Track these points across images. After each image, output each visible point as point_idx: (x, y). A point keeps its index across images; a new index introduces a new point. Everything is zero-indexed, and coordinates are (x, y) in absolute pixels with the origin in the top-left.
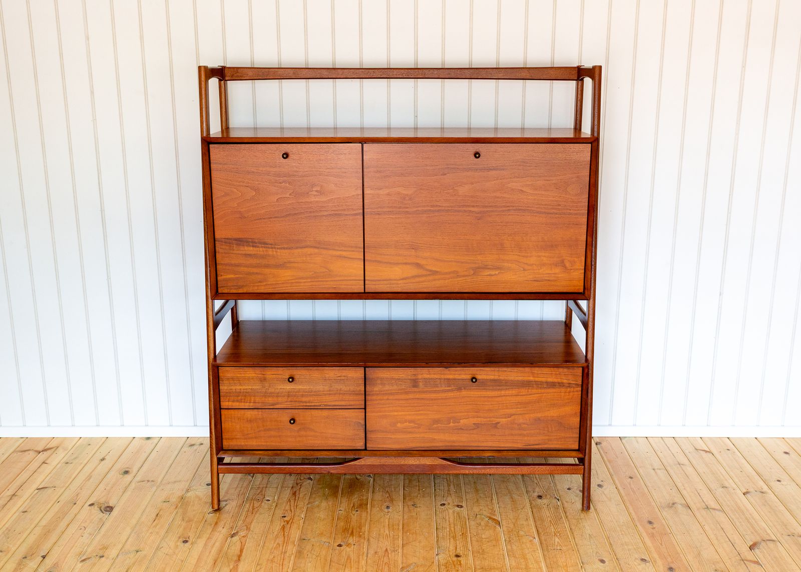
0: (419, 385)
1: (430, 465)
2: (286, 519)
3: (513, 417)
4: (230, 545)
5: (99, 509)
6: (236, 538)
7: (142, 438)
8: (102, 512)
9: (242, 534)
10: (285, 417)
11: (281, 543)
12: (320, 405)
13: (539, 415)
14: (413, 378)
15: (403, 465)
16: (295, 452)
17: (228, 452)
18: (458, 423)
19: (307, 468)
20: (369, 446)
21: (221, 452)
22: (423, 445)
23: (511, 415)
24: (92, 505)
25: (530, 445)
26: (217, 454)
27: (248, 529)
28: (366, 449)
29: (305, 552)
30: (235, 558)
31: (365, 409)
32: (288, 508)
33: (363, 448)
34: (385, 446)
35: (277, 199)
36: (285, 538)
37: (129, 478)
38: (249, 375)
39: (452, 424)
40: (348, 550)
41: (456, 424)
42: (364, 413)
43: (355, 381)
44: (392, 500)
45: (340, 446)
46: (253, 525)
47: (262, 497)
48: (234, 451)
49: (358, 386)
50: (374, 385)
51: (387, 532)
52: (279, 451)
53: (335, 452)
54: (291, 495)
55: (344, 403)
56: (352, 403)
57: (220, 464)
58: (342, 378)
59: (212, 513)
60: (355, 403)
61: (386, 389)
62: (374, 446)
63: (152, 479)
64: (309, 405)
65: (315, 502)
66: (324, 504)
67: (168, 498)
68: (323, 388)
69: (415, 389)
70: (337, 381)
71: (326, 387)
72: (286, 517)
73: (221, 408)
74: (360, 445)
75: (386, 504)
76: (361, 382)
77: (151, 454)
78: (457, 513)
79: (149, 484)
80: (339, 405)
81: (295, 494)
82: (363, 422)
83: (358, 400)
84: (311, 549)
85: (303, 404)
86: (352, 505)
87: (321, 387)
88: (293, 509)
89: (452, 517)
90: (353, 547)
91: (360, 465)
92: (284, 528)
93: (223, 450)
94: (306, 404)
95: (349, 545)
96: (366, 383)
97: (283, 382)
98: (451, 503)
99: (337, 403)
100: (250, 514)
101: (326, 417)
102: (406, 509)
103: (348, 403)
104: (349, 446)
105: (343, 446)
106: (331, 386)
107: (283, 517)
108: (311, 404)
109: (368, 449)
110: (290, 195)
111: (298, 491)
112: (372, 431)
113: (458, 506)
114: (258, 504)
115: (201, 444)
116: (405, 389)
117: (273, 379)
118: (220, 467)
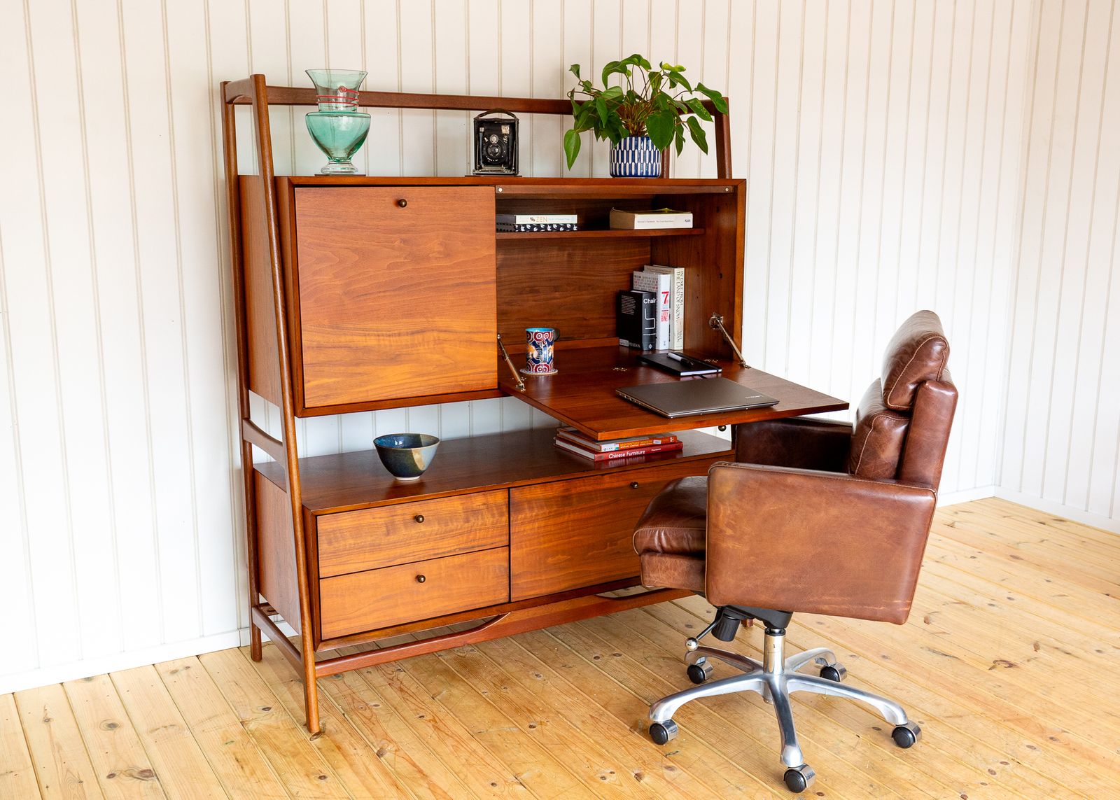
0: (572, 503)
1: (585, 607)
2: (427, 718)
4: (392, 764)
5: (131, 778)
6: (388, 755)
7: (76, 681)
8: (143, 780)
9: (390, 748)
10: (406, 576)
11: (455, 743)
12: (455, 550)
14: (567, 493)
16: (423, 623)
17: (330, 642)
18: (615, 545)
19: (437, 644)
20: (514, 596)
21: (320, 645)
22: (576, 582)
24: (111, 776)
26: (315, 649)
27: (391, 741)
28: (510, 602)
29: (499, 744)
30: (418, 775)
31: (509, 546)
32: (413, 707)
33: (507, 600)
34: (532, 593)
35: (388, 265)
36: (451, 737)
37: (126, 732)
38: (361, 522)
39: (608, 548)
40: (547, 728)
41: (613, 547)
42: (508, 552)
43: (497, 509)
44: (533, 668)
45: (479, 603)
46: (392, 736)
47: (363, 705)
48: (340, 640)
49: (501, 515)
50: (520, 511)
51: (569, 700)
52: (402, 627)
53: (473, 612)
54: (399, 693)
55: (484, 542)
56: (493, 540)
57: (317, 663)
58: (482, 507)
59: (316, 739)
60: (498, 539)
61: (534, 514)
62: (521, 595)
63: (167, 724)
64: (440, 551)
65: (441, 692)
66: (455, 692)
67: (225, 738)
68: (458, 526)
69: (567, 509)
70: (475, 512)
71: (462, 523)
72: (423, 716)
73: (319, 579)
74: (502, 597)
75: (530, 673)
76: (505, 509)
77: (123, 696)
78: (623, 662)
79: (171, 730)
80: (478, 546)
81: (401, 690)
82: (506, 565)
83: (501, 536)
84: (502, 740)
85: (432, 552)
86: (491, 684)
87: (455, 524)
88: (421, 706)
89: (622, 667)
90: (548, 723)
91: (503, 625)
92: (437, 728)
93: (322, 641)
94: (437, 551)
95: (541, 723)
96: (511, 509)
97: (405, 524)
98: (604, 654)
99: (476, 543)
100: (372, 726)
101: (462, 566)
102: (560, 672)
103: (490, 541)
104: (490, 601)
105: (482, 603)
106: (467, 521)
107: (420, 717)
108: (443, 550)
109: (512, 601)
110: (406, 258)
111: (402, 687)
112: (516, 575)
113: (614, 655)
114: (367, 713)
115: (188, 668)
116: (556, 511)
117: (393, 522)
118: (317, 668)
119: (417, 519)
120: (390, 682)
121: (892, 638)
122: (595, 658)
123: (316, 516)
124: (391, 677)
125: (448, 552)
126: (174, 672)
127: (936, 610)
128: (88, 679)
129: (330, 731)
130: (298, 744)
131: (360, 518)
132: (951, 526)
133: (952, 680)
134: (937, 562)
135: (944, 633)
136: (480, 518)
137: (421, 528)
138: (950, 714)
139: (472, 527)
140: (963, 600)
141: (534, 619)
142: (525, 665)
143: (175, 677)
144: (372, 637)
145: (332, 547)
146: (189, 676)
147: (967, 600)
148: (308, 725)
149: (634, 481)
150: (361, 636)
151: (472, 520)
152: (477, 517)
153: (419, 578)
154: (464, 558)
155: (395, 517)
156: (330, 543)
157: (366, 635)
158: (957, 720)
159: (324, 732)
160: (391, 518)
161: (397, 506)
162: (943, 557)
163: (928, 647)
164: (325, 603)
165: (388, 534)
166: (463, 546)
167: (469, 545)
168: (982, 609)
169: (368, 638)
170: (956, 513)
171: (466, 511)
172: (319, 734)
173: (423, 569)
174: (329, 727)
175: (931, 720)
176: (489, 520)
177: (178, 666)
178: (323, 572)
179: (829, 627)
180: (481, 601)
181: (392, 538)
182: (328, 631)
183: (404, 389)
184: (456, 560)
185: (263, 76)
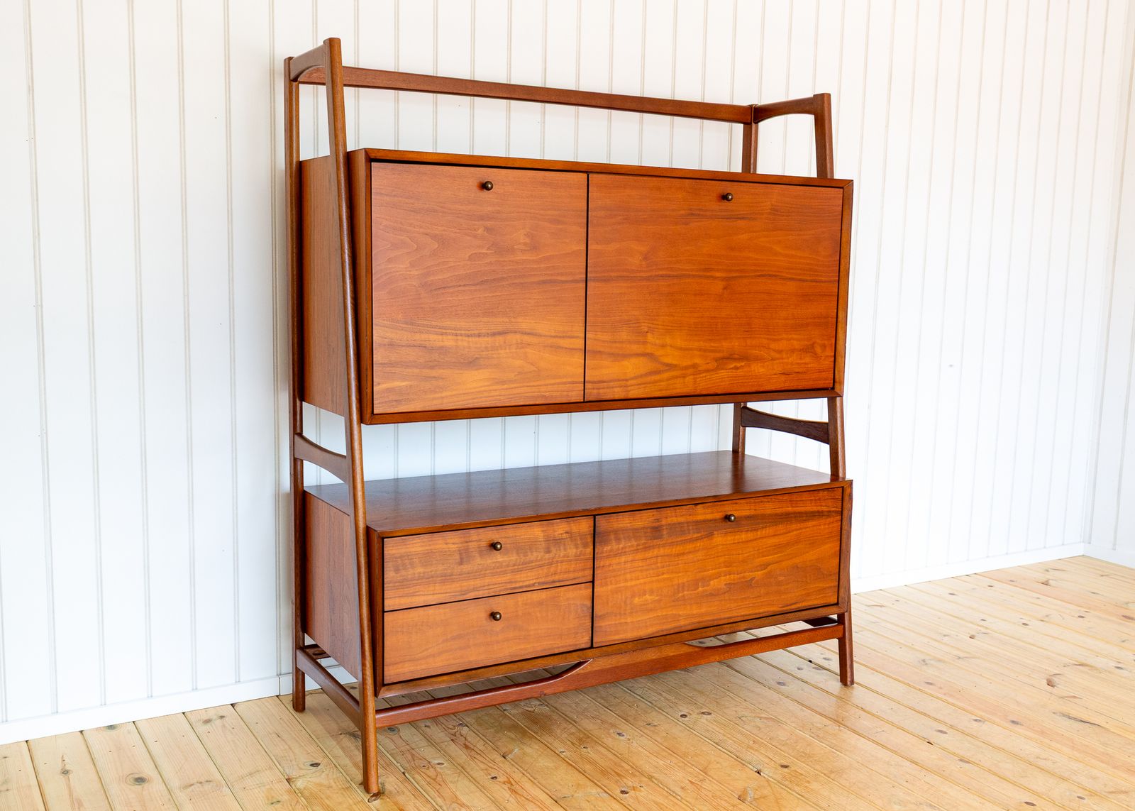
0: (662, 535)
1: (673, 656)
2: (500, 780)
3: (769, 568)
7: (98, 729)
10: (477, 613)
12: (533, 585)
13: (797, 560)
14: (656, 524)
15: (640, 663)
16: (496, 667)
17: (394, 686)
18: (707, 586)
19: (511, 693)
20: (598, 640)
21: (382, 689)
22: (665, 627)
23: (768, 565)
25: (788, 606)
26: (376, 694)
27: (462, 805)
28: (592, 647)
31: (593, 582)
32: (482, 766)
33: (589, 645)
34: (616, 637)
35: (469, 256)
36: (532, 802)
37: (156, 787)
38: (432, 547)
39: (700, 589)
40: (642, 794)
41: (705, 588)
42: (591, 590)
43: (581, 539)
44: (613, 725)
45: (558, 648)
46: (463, 799)
47: (425, 763)
48: (403, 684)
49: (585, 546)
50: (606, 542)
51: (661, 762)
52: (473, 671)
53: (552, 658)
54: (465, 750)
55: (566, 576)
56: (577, 575)
57: (378, 711)
58: (564, 536)
59: (375, 800)
60: (580, 574)
61: (621, 546)
62: (603, 640)
63: (202, 779)
64: (518, 585)
65: (513, 751)
66: (528, 750)
67: (270, 798)
68: (538, 556)
69: (656, 542)
70: (557, 542)
71: (542, 554)
72: (496, 777)
73: (384, 612)
74: (584, 641)
75: (611, 731)
76: (590, 540)
77: (151, 748)
78: (715, 721)
79: (207, 787)
80: (559, 581)
81: (467, 747)
82: (589, 604)
83: (584, 570)
84: (592, 806)
85: (509, 586)
86: (568, 742)
87: (535, 554)
88: (490, 765)
89: (715, 727)
90: (642, 789)
91: (584, 674)
92: (514, 792)
93: (384, 685)
94: (514, 585)
95: (634, 788)
96: (596, 540)
97: (481, 553)
98: (691, 712)
99: (556, 578)
100: (438, 787)
101: (540, 603)
102: (645, 731)
103: (571, 575)
104: (570, 646)
105: (562, 647)
106: (548, 551)
107: (493, 778)
108: (521, 584)
109: (594, 645)
110: (488, 249)
111: (467, 743)
112: (601, 616)
113: (703, 713)
114: (431, 772)
115: (222, 717)
116: (645, 543)
117: (467, 549)
118: (378, 716)
119: (493, 546)
120: (453, 738)
121: (1017, 702)
122: (682, 716)
123: (383, 539)
124: (453, 732)
125: (526, 586)
126: (207, 721)
127: (1058, 673)
128: (111, 727)
129: (390, 792)
130: (354, 806)
131: (431, 543)
132: (1046, 583)
133: (1102, 750)
134: (1042, 621)
135: (1075, 697)
136: (562, 548)
137: (498, 557)
138: (1112, 789)
139: (553, 558)
140: (1084, 662)
141: (617, 667)
142: (603, 722)
143: (208, 727)
144: (440, 683)
145: (398, 575)
146: (224, 726)
147: (1089, 661)
148: (365, 785)
149: (729, 513)
150: (428, 680)
151: (553, 550)
152: (559, 547)
153: (493, 616)
154: (543, 595)
155: (470, 544)
156: (397, 570)
157: (433, 680)
158: (1122, 796)
159: (383, 793)
160: (466, 544)
161: (472, 531)
162: (1047, 616)
163: (1060, 713)
164: (390, 641)
165: (461, 563)
166: (543, 580)
167: (550, 579)
168: (1109, 672)
169: (436, 683)
170: (1048, 571)
171: (547, 540)
172: (378, 795)
173: (498, 605)
174: (388, 787)
175: (1092, 796)
176: (572, 551)
177: (211, 715)
178: (389, 604)
179: (941, 688)
180: (560, 645)
181: (465, 568)
182: (391, 673)
183: (481, 398)
184: (536, 596)
185: (339, 40)
